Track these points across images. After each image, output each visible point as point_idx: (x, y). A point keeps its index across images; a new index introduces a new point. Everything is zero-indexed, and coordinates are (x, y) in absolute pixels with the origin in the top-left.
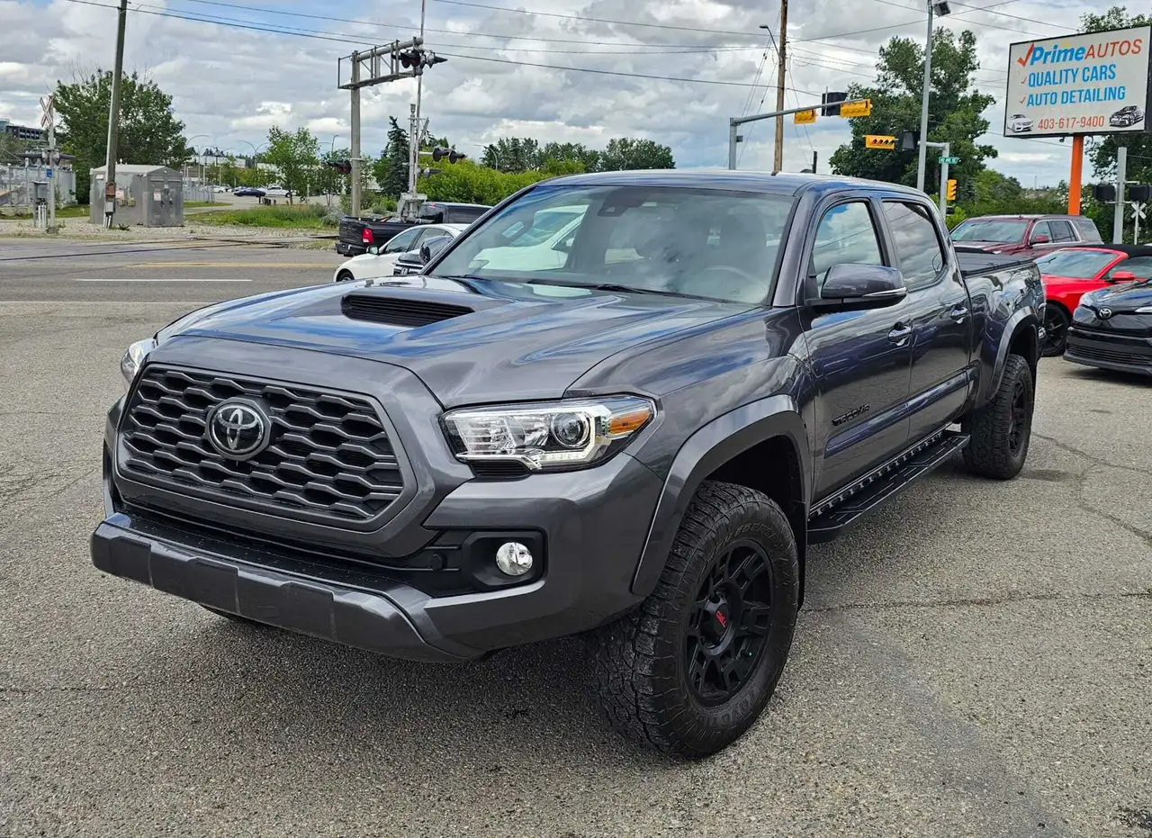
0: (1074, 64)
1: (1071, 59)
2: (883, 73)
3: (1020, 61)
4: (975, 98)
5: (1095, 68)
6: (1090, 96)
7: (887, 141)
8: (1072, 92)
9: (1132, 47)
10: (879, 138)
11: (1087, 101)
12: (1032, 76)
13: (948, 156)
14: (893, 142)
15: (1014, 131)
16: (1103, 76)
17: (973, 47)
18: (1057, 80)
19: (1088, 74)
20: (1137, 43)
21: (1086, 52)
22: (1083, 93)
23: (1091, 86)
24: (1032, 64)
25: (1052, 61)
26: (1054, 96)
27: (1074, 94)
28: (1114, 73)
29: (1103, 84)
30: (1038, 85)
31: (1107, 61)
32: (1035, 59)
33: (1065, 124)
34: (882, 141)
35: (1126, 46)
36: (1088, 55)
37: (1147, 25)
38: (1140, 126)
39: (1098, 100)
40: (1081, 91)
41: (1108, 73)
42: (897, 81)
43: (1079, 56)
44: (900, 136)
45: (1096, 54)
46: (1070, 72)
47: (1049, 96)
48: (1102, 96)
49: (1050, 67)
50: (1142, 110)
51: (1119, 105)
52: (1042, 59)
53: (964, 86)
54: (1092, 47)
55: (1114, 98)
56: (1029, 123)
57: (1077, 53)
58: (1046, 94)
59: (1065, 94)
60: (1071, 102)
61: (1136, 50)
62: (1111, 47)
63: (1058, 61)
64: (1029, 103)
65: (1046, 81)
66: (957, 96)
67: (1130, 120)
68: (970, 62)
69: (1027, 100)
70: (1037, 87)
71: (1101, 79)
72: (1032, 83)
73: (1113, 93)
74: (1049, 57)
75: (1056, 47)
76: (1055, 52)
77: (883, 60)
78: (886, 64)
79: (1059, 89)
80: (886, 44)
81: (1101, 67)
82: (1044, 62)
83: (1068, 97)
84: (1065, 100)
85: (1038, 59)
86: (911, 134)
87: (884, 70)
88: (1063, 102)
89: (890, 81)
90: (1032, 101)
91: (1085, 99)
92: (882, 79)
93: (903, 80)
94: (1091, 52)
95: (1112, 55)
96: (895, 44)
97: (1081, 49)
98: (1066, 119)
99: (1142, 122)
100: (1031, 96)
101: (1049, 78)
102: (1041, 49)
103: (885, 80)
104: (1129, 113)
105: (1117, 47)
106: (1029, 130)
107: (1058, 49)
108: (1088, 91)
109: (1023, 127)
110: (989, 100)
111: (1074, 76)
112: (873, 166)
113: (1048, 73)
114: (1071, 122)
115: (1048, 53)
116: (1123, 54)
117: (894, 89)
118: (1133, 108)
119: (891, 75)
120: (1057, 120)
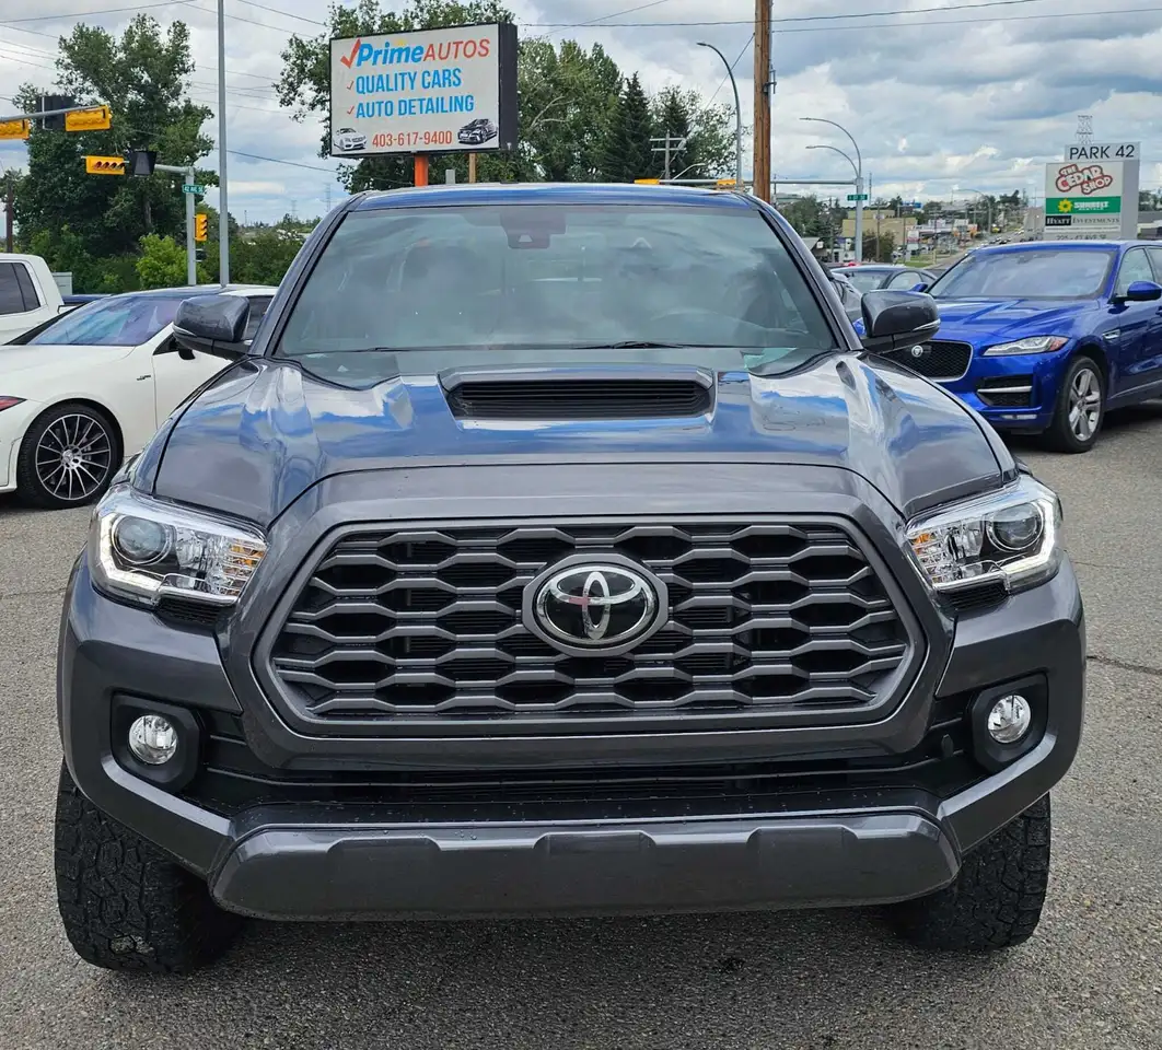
0: (411, 67)
1: (406, 61)
2: (66, 73)
3: (344, 60)
4: (189, 110)
5: (436, 72)
6: (434, 107)
7: (114, 165)
8: (410, 101)
9: (479, 49)
10: (104, 160)
11: (430, 112)
12: (360, 81)
13: (192, 184)
14: (122, 165)
15: (343, 149)
16: (447, 81)
17: (184, 43)
18: (392, 86)
19: (429, 79)
20: (484, 44)
21: (425, 53)
22: (425, 103)
23: (434, 93)
24: (359, 64)
25: (384, 62)
26: (389, 105)
27: (413, 103)
28: (459, 79)
29: (448, 92)
30: (368, 91)
31: (450, 64)
32: (362, 59)
33: (406, 142)
34: (107, 164)
35: (470, 47)
36: (427, 56)
37: (495, 23)
38: (494, 143)
39: (443, 111)
40: (421, 100)
41: (453, 79)
42: (88, 84)
43: (416, 57)
44: (132, 157)
45: (437, 57)
46: (407, 77)
47: (383, 105)
48: (447, 107)
49: (381, 69)
50: (494, 124)
51: (466, 118)
52: (372, 59)
53: (176, 94)
54: (431, 46)
55: (461, 110)
56: (360, 139)
57: (414, 54)
58: (380, 103)
59: (403, 104)
60: (410, 113)
61: (484, 52)
62: (453, 47)
63: (391, 62)
64: (358, 114)
65: (378, 88)
66: (166, 107)
67: (481, 136)
68: (183, 63)
69: (355, 111)
70: (367, 94)
71: (444, 85)
72: (361, 89)
73: (460, 103)
74: (381, 57)
75: (387, 44)
76: (386, 51)
77: (65, 54)
78: (69, 61)
79: (394, 97)
80: (69, 35)
81: (444, 71)
82: (375, 63)
83: (407, 108)
84: (403, 111)
85: (366, 59)
86: (145, 155)
87: (67, 68)
88: (400, 114)
89: (75, 85)
90: (362, 111)
91: (427, 110)
92: (65, 81)
93: (96, 84)
94: (430, 53)
95: (456, 57)
96: (82, 34)
97: (417, 48)
98: (406, 134)
99: (497, 138)
100: (361, 105)
101: (380, 83)
102: (369, 47)
103: (70, 82)
104: (480, 128)
105: (461, 47)
106: (362, 148)
107: (390, 48)
108: (430, 100)
109: (353, 144)
110: (206, 112)
111: (412, 81)
112: (62, 199)
113: (380, 77)
114: (413, 137)
115: (380, 52)
116: (469, 57)
117: (84, 96)
118: (484, 122)
119: (77, 75)
120: (395, 136)
